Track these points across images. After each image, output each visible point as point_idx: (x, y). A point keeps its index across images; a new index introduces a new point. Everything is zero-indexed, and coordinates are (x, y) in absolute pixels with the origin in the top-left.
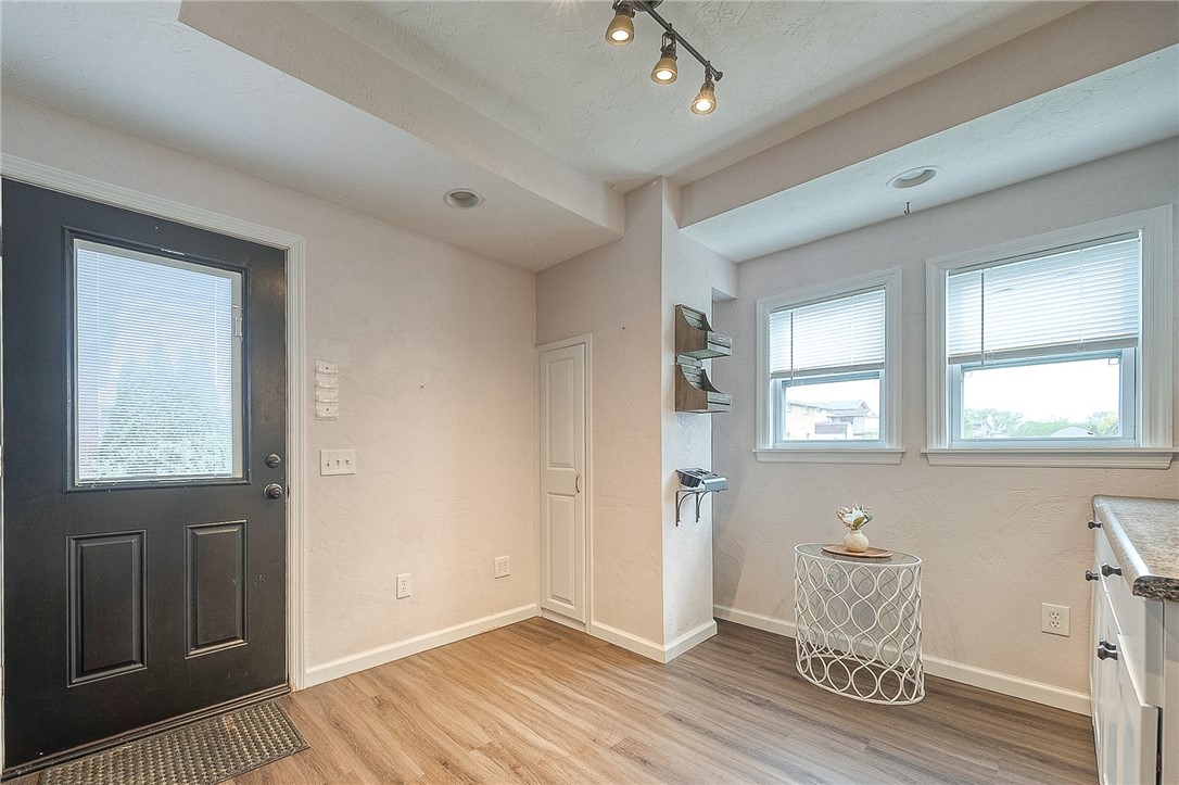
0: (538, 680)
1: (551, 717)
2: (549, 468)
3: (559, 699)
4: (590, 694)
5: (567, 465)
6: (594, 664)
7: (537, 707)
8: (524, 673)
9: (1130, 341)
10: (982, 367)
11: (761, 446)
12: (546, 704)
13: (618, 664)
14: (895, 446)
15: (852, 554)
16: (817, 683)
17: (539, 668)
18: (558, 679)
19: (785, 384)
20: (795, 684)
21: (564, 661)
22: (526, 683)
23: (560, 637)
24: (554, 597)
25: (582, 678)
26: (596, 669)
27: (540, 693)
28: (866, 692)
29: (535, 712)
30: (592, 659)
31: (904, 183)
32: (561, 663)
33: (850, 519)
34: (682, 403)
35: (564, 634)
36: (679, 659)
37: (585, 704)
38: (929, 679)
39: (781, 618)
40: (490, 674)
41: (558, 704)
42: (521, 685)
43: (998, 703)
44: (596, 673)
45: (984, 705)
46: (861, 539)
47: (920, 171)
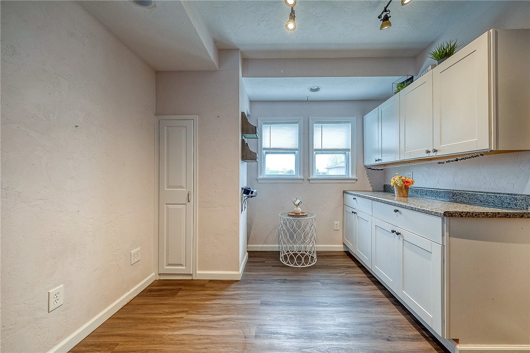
0: (188, 320)
1: (214, 338)
2: (166, 189)
3: (209, 325)
4: (222, 313)
5: (181, 187)
6: (210, 295)
7: (201, 337)
8: (176, 320)
9: (348, 150)
10: (322, 153)
11: (260, 177)
12: (204, 332)
13: (222, 289)
14: (301, 177)
15: (297, 215)
16: (292, 265)
17: (183, 312)
18: (199, 313)
19: (266, 153)
20: (286, 269)
21: (193, 300)
22: (182, 326)
23: (180, 287)
24: (169, 265)
25: (211, 306)
26: (214, 297)
27: (196, 327)
28: (299, 264)
29: (202, 341)
30: (207, 292)
31: (312, 90)
32: (193, 302)
33: (297, 203)
34: (245, 157)
35: (181, 284)
36: (243, 275)
37: (224, 320)
38: (318, 252)
39: (267, 244)
40: (153, 333)
41: (211, 328)
42: (181, 329)
43: (330, 254)
44: (215, 299)
45: (327, 256)
46: (299, 209)
47: (316, 88)
